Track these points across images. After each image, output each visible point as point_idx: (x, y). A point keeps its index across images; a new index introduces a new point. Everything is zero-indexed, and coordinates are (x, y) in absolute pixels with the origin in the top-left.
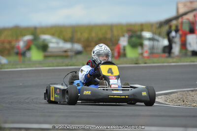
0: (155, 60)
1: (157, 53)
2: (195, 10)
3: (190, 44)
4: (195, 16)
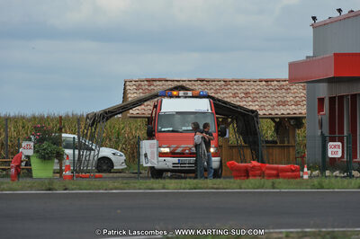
2: (156, 96)
3: (146, 155)
4: (155, 106)
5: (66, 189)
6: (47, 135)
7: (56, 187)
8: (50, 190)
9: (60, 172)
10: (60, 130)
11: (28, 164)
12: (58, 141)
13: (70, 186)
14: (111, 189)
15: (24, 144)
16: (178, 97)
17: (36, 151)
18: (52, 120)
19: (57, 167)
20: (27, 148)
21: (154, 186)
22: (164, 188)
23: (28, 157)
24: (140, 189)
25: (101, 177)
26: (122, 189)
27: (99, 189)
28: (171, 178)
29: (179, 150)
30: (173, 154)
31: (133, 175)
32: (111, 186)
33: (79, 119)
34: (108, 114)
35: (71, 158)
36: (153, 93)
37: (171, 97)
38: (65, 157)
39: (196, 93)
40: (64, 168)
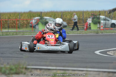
0: (108, 31)
1: (108, 27)
5: (102, 33)
6: (96, 17)
7: (99, 33)
8: (97, 33)
9: (100, 28)
10: (100, 15)
11: (90, 25)
12: (99, 18)
13: (103, 32)
15: (89, 19)
17: (92, 21)
19: (99, 26)
20: (89, 21)
23: (90, 23)
25: (112, 29)
33: (105, 12)
34: (114, 10)
35: (103, 23)
38: (101, 23)
40: (101, 26)
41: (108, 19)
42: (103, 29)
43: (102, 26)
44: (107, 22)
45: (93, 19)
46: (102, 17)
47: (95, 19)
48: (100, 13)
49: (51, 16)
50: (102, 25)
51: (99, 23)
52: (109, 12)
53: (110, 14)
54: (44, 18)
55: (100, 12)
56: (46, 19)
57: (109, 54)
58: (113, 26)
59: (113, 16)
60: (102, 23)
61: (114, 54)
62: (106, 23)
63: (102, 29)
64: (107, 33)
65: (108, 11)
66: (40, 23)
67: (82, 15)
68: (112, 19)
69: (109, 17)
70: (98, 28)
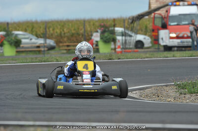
0: (129, 55)
1: (130, 48)
2: (167, 5)
3: (162, 39)
4: (167, 11)
5: (119, 59)
6: (107, 30)
7: (114, 58)
8: (110, 59)
9: (115, 49)
10: (114, 26)
11: (97, 45)
12: (113, 32)
13: (122, 57)
14: (144, 58)
15: (95, 34)
16: (179, 5)
17: (101, 38)
18: (109, 21)
19: (113, 46)
20: (96, 36)
21: (168, 55)
22: (174, 57)
23: (97, 42)
24: (160, 57)
25: (137, 51)
26: (150, 58)
27: (138, 58)
28: (177, 50)
29: (181, 35)
30: (177, 37)
31: (155, 50)
32: (144, 56)
33: (124, 20)
34: (140, 17)
35: (121, 41)
36: (165, 4)
37: (175, 5)
38: (117, 41)
39: (189, 3)
40: (117, 47)
41: (130, 33)
42: (121, 52)
43: (119, 47)
44: (128, 38)
45: (103, 33)
46: (119, 29)
47: (106, 34)
48: (115, 22)
49: (26, 31)
50: (118, 44)
51: (114, 40)
52: (130, 21)
53: (132, 25)
54: (13, 34)
55: (114, 20)
56: (17, 35)
57: (132, 95)
58: (139, 46)
59: (138, 28)
60: (119, 41)
61: (141, 96)
62: (126, 40)
63: (118, 52)
64: (127, 59)
65: (129, 18)
66: (5, 42)
67: (81, 27)
68: (137, 33)
69: (132, 30)
70: (112, 49)
